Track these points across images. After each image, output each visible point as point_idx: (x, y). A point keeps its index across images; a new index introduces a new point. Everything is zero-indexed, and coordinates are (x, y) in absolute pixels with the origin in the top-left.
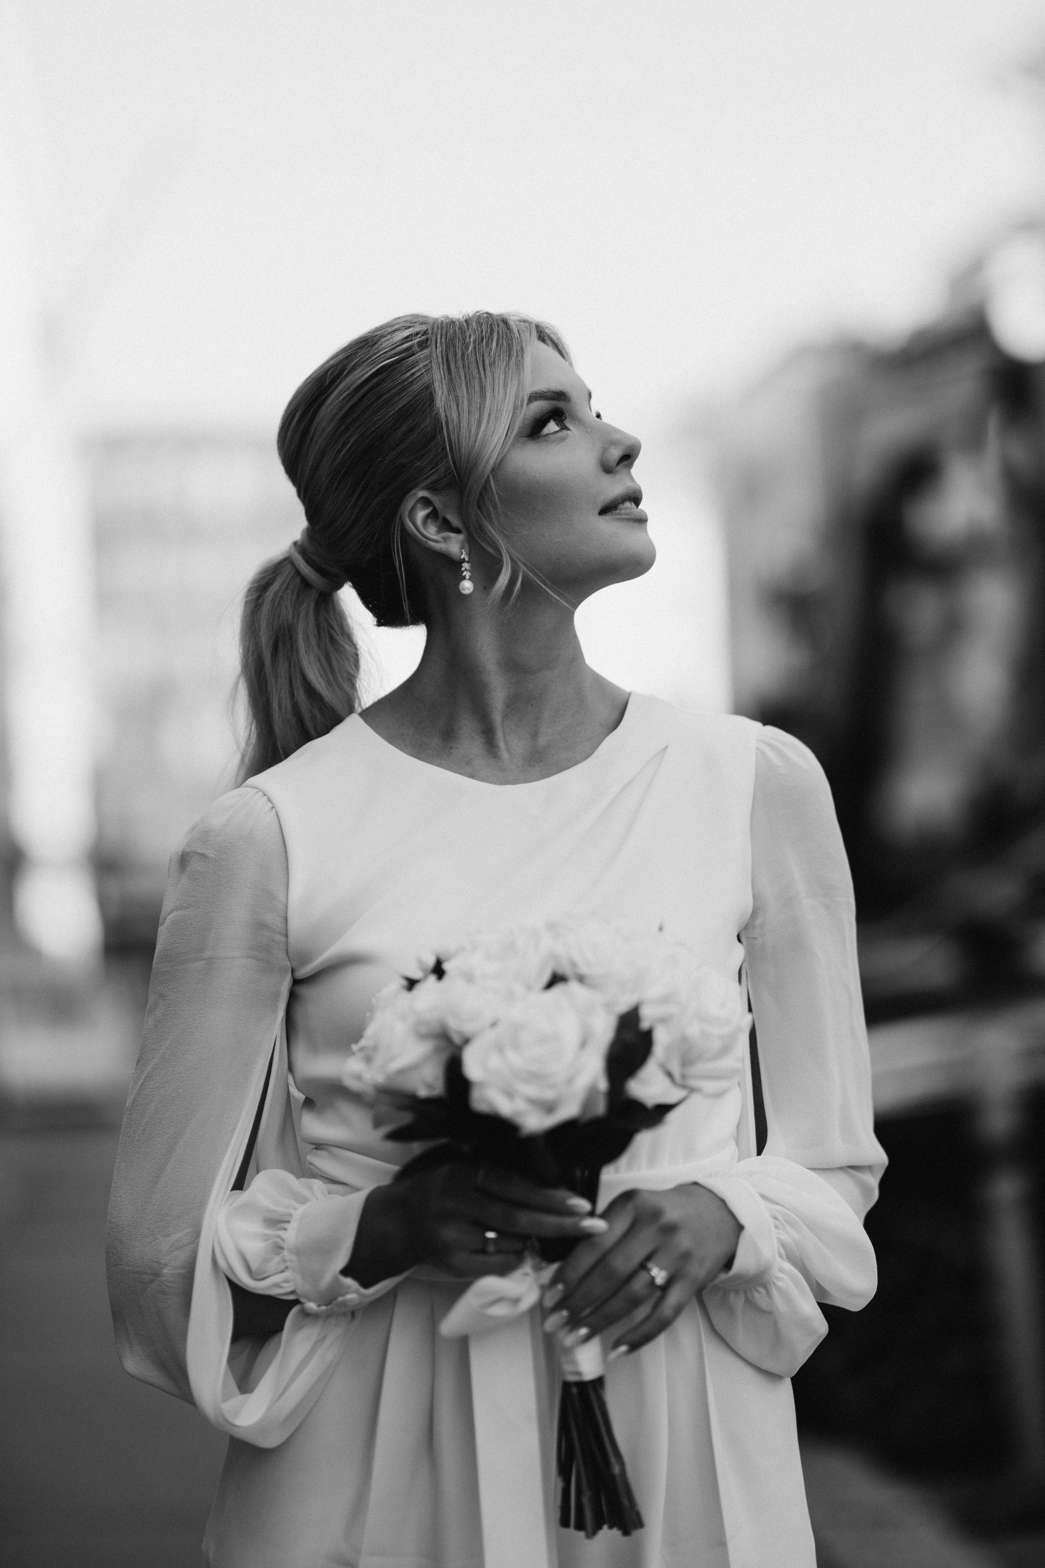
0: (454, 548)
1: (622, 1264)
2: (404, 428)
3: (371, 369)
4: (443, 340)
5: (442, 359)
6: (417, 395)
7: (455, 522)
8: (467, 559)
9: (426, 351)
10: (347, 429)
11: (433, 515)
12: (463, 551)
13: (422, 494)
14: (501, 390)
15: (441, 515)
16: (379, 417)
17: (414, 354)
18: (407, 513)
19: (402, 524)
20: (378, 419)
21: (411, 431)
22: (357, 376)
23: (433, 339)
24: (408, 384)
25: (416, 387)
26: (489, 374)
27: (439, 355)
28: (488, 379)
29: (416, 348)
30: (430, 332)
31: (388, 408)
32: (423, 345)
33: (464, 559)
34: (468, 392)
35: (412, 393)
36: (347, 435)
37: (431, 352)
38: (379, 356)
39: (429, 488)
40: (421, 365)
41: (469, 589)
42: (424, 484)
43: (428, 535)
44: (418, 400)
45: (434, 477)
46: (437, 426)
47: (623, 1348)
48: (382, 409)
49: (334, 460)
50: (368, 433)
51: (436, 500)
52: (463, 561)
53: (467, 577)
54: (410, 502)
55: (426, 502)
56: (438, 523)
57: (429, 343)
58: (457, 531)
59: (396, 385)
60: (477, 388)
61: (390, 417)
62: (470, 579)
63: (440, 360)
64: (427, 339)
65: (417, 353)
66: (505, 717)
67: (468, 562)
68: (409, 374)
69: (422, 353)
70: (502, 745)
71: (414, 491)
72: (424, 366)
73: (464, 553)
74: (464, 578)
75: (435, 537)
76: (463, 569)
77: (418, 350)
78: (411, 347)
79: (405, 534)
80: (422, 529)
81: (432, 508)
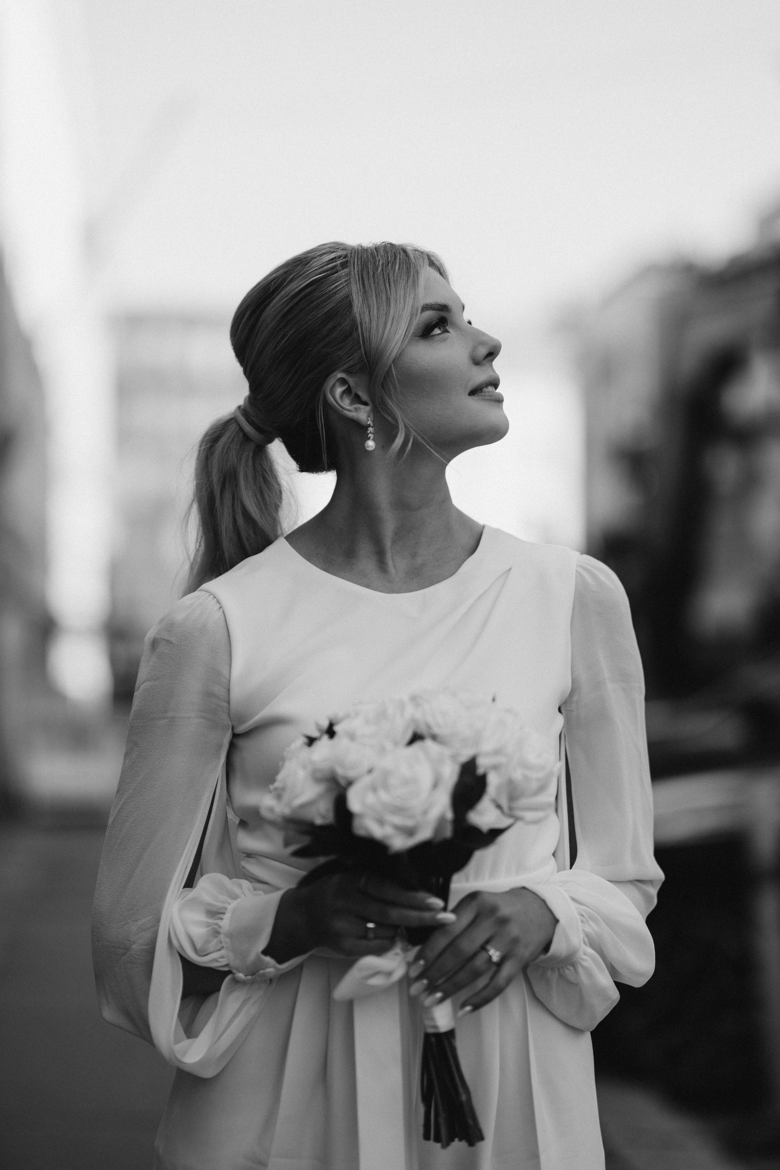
0: (363, 416)
1: (469, 945)
2: (329, 326)
3: (305, 282)
4: (359, 263)
5: (359, 276)
6: (339, 303)
7: (364, 397)
8: (372, 425)
9: (347, 270)
10: (285, 326)
11: (348, 391)
12: (369, 418)
13: (340, 375)
14: (402, 302)
15: (354, 391)
16: (310, 317)
17: (337, 272)
18: (329, 389)
19: (325, 397)
20: (310, 319)
21: (334, 328)
22: (294, 287)
23: (352, 262)
24: (332, 294)
25: (338, 296)
26: (393, 289)
27: (356, 273)
28: (392, 293)
29: (339, 268)
30: (349, 255)
31: (318, 311)
32: (344, 265)
33: (370, 424)
34: (377, 301)
35: (336, 301)
36: (286, 329)
37: (350, 271)
38: (311, 273)
39: (346, 371)
40: (343, 280)
41: (372, 447)
42: (342, 368)
43: (344, 406)
44: (340, 306)
45: (350, 363)
46: (354, 326)
47: (468, 1008)
48: (313, 311)
49: (275, 348)
50: (302, 329)
51: (351, 381)
52: (369, 426)
53: (371, 438)
54: (331, 381)
55: (343, 381)
56: (351, 398)
57: (348, 264)
58: (365, 404)
59: (324, 294)
60: (384, 298)
61: (320, 317)
62: (373, 440)
63: (357, 277)
64: (347, 261)
65: (340, 271)
66: (394, 542)
67: (372, 427)
68: (333, 286)
69: (343, 271)
70: (390, 563)
71: (335, 373)
72: (345, 281)
73: (370, 420)
74: (369, 438)
75: (349, 408)
76: (368, 432)
77: (340, 269)
78: (335, 266)
79: (327, 404)
80: (339, 401)
81: (348, 386)
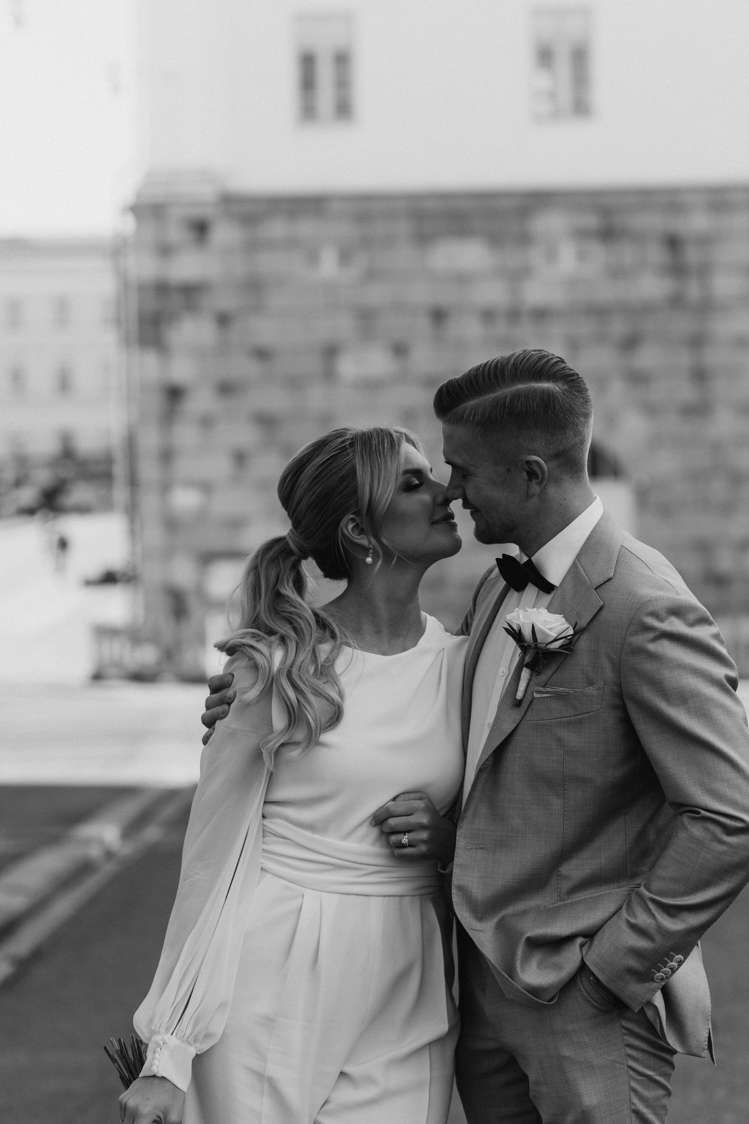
0: (366, 542)
2: (343, 485)
3: (326, 457)
4: (361, 444)
5: (360, 453)
6: (348, 471)
7: (367, 530)
9: (353, 448)
10: (315, 485)
11: (356, 527)
13: (351, 516)
14: (389, 468)
15: (360, 527)
17: (347, 449)
18: (344, 526)
19: (342, 532)
20: (331, 481)
21: (345, 488)
22: (320, 460)
23: (356, 442)
24: (343, 466)
25: (347, 467)
26: (383, 459)
27: (359, 450)
28: (382, 464)
29: (348, 446)
30: (354, 439)
31: (335, 476)
32: (351, 445)
33: (371, 547)
35: (346, 470)
36: (315, 488)
37: (355, 449)
38: (330, 450)
39: (354, 514)
40: (351, 455)
41: (370, 562)
42: (351, 513)
43: (354, 536)
44: (349, 474)
45: (355, 509)
48: (333, 476)
49: (308, 500)
50: (326, 488)
51: (358, 520)
52: (370, 548)
54: (345, 520)
55: (353, 520)
56: (358, 531)
57: (354, 444)
59: (339, 466)
60: (376, 467)
61: (337, 480)
62: (371, 557)
64: (353, 442)
68: (344, 460)
69: (351, 450)
71: (347, 515)
73: (371, 545)
74: (369, 556)
75: (357, 537)
76: (369, 552)
77: (349, 448)
78: (345, 446)
79: (343, 534)
80: (351, 533)
81: (356, 523)
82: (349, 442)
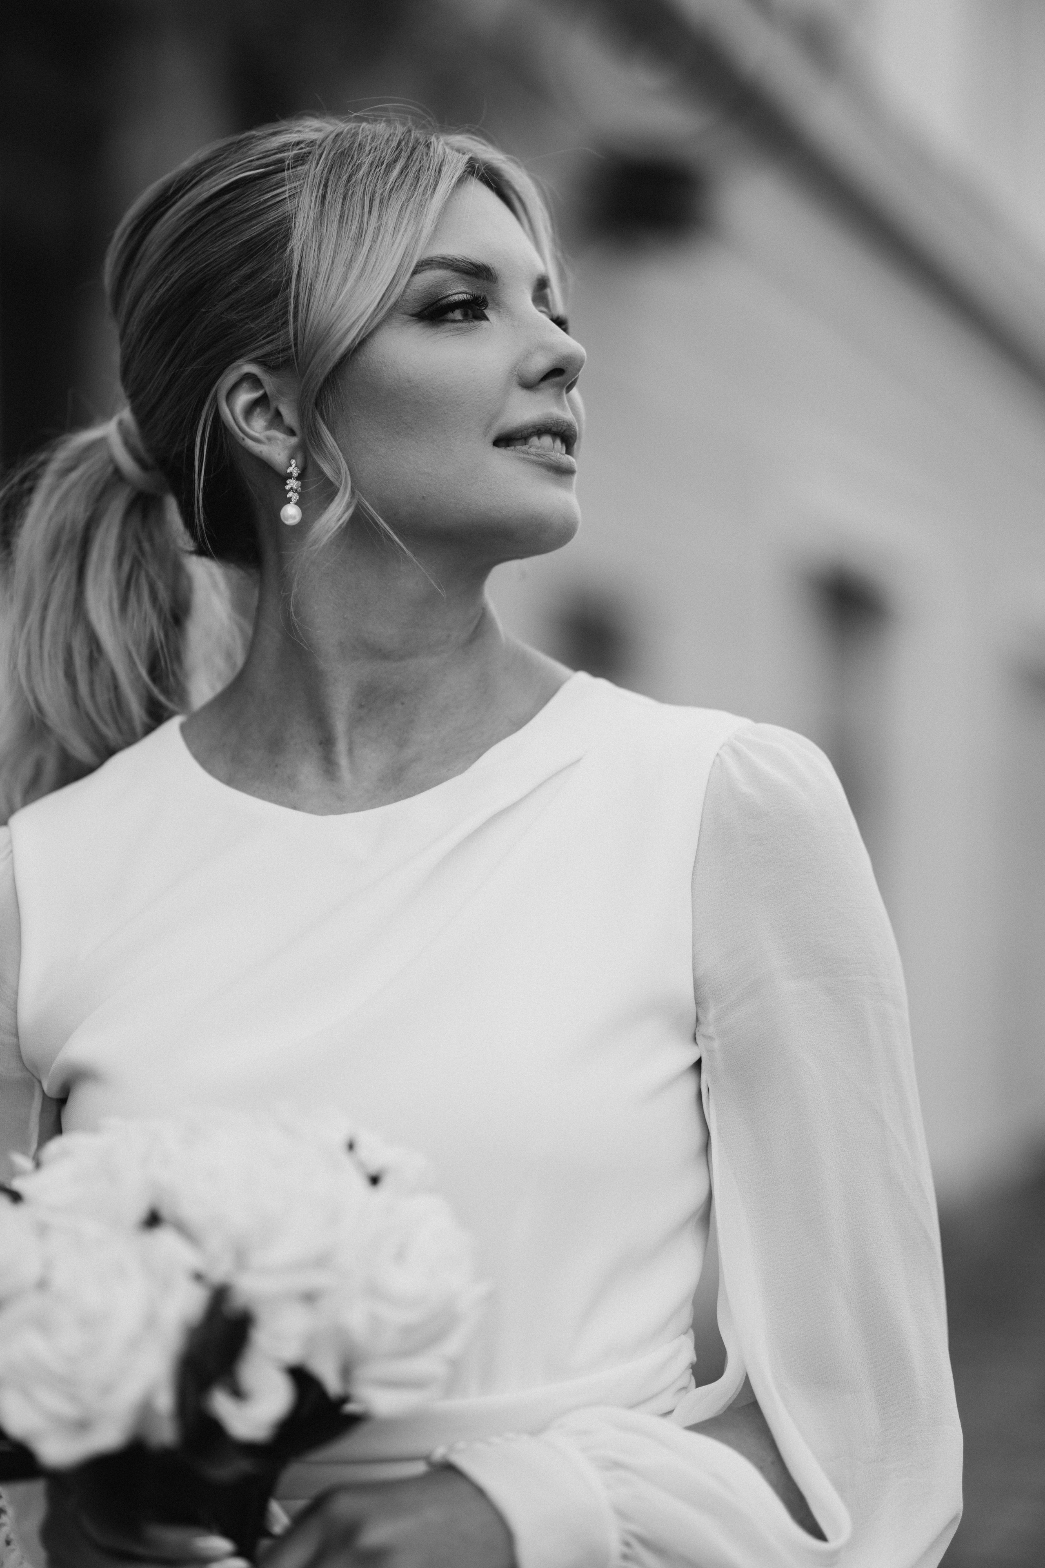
0: (279, 454)
2: (245, 270)
3: (221, 184)
5: (320, 182)
6: (273, 226)
7: (290, 418)
8: (296, 474)
10: (171, 263)
11: (261, 403)
12: (292, 461)
13: (249, 368)
15: (273, 404)
16: (215, 250)
18: (223, 392)
19: (217, 407)
20: (214, 252)
21: (250, 276)
23: (318, 153)
24: (263, 210)
25: (273, 216)
26: (375, 212)
27: (318, 174)
28: (372, 221)
29: (289, 163)
31: (230, 239)
32: (301, 159)
33: (291, 473)
34: (338, 235)
35: (265, 223)
36: (172, 269)
37: (308, 171)
38: (240, 165)
39: (260, 361)
40: (288, 187)
41: (292, 518)
42: (253, 355)
44: (272, 234)
45: (268, 348)
46: (284, 277)
48: (222, 238)
49: (150, 301)
50: (196, 270)
51: (269, 382)
52: (290, 476)
53: (293, 500)
54: (230, 378)
55: (254, 381)
56: (269, 416)
57: (309, 157)
58: (289, 431)
59: (248, 208)
60: (355, 228)
61: (229, 251)
62: (296, 504)
63: (316, 182)
64: (310, 153)
65: (288, 169)
67: (296, 478)
68: (269, 195)
70: (343, 761)
71: (239, 362)
72: (290, 189)
73: (294, 465)
74: (288, 501)
75: (257, 435)
76: (289, 488)
77: (291, 165)
78: (282, 160)
80: (241, 419)
81: (261, 392)
82: (295, 152)
